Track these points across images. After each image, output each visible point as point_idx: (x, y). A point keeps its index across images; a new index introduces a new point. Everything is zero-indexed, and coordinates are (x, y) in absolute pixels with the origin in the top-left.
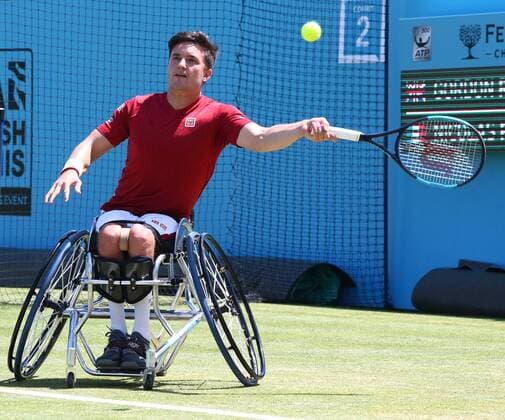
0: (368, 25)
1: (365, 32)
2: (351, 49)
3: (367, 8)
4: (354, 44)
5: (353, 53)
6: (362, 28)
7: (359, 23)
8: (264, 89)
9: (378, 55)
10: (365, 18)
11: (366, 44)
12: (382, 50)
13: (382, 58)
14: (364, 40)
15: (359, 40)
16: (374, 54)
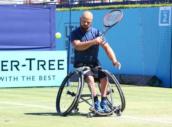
0: (166, 16)
1: (165, 18)
2: (162, 22)
3: (166, 12)
4: (163, 21)
5: (163, 23)
6: (164, 17)
7: (164, 16)
8: (147, 29)
9: (169, 23)
10: (165, 15)
11: (165, 21)
12: (170, 22)
13: (170, 24)
14: (165, 20)
15: (164, 20)
16: (167, 23)
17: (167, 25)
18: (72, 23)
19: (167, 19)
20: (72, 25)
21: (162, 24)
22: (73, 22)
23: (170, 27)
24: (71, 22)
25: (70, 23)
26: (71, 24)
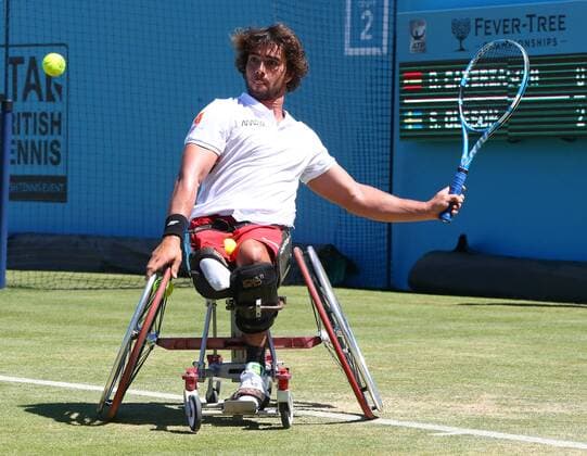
0: (371, 18)
1: (368, 26)
2: (356, 43)
3: (369, 3)
4: (359, 38)
5: (359, 46)
6: (365, 21)
7: (363, 17)
9: (381, 46)
10: (368, 13)
11: (369, 37)
12: (385, 42)
13: (385, 50)
14: (367, 33)
15: (363, 34)
16: (377, 46)
17: (375, 51)
18: (13, 46)
19: (376, 29)
20: (15, 53)
21: (357, 50)
22: (16, 42)
23: (385, 59)
24: (10, 43)
25: (7, 46)
26: (10, 49)
